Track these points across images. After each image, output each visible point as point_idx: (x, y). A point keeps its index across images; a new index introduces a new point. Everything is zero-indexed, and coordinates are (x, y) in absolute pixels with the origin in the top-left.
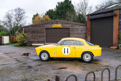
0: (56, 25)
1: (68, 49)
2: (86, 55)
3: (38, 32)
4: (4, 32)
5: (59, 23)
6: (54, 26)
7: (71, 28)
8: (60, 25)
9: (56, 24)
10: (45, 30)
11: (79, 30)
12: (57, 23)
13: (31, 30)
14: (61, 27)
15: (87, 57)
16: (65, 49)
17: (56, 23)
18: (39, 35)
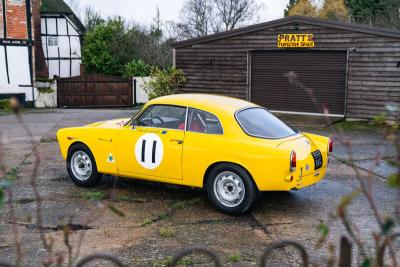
0: (291, 36)
1: (155, 143)
2: (224, 178)
3: (222, 66)
4: (140, 62)
5: (305, 31)
6: (283, 41)
7: (351, 49)
8: (306, 38)
9: (291, 31)
10: (248, 58)
11: (384, 59)
12: (297, 31)
13: (200, 58)
14: (312, 45)
15: (230, 188)
16: (144, 142)
17: (292, 27)
18: (227, 75)
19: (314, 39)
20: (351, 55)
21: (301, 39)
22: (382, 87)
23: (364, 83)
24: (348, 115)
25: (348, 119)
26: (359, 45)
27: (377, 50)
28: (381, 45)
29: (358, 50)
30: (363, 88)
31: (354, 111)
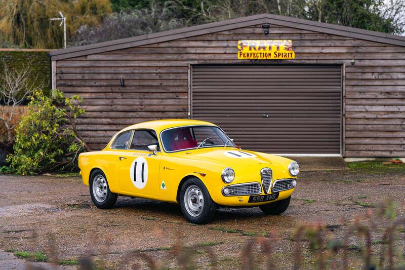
6: (247, 50)
9: (258, 36)
10: (190, 75)
12: (267, 35)
14: (293, 58)
17: (259, 30)
19: (293, 47)
20: (349, 69)
22: (392, 112)
23: (368, 108)
24: (348, 153)
25: (347, 160)
26: (358, 56)
27: (383, 63)
28: (389, 56)
29: (357, 63)
30: (367, 116)
31: (355, 147)
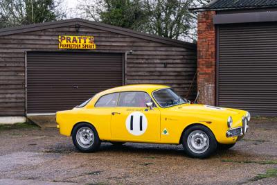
5: (86, 33)
6: (64, 42)
7: (128, 52)
8: (88, 40)
9: (71, 33)
14: (94, 47)
17: (73, 29)
19: (95, 41)
20: (129, 57)
21: (82, 41)
26: (135, 48)
28: (152, 49)
29: (134, 53)
